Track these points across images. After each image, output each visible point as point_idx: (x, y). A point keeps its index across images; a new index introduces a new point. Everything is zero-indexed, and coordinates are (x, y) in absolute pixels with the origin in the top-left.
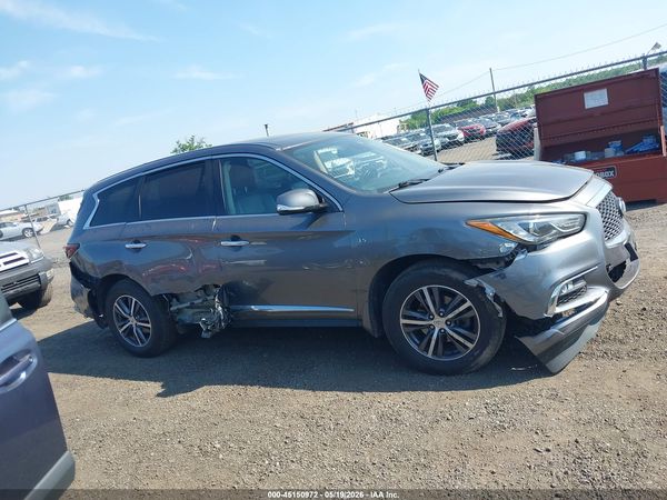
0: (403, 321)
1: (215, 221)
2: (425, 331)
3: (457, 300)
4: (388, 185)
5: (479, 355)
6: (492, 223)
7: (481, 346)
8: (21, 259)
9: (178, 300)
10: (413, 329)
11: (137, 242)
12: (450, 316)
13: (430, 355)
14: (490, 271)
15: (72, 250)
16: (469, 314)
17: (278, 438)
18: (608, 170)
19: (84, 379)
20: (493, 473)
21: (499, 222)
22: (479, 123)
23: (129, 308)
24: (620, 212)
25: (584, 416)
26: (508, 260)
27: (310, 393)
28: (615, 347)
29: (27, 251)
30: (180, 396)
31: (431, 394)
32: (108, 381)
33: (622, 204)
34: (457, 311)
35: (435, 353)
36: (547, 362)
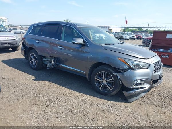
0: (96, 79)
1: (58, 41)
2: (101, 83)
3: (110, 77)
4: (102, 43)
5: (112, 92)
6: (124, 60)
7: (113, 90)
8: (14, 38)
9: (45, 58)
10: (98, 81)
11: (39, 41)
12: (107, 81)
13: (100, 89)
14: (120, 72)
15: (24, 39)
16: (112, 82)
17: (56, 98)
18: (167, 55)
19: (18, 71)
20: (102, 122)
21: (126, 60)
22: (141, 35)
23: (33, 57)
24: (160, 67)
25: (131, 115)
26: (125, 70)
27: (68, 89)
28: (148, 101)
29: (16, 36)
30: (38, 81)
31: (97, 98)
32: (23, 73)
33: (162, 65)
34: (109, 80)
35: (101, 88)
36: (128, 99)
